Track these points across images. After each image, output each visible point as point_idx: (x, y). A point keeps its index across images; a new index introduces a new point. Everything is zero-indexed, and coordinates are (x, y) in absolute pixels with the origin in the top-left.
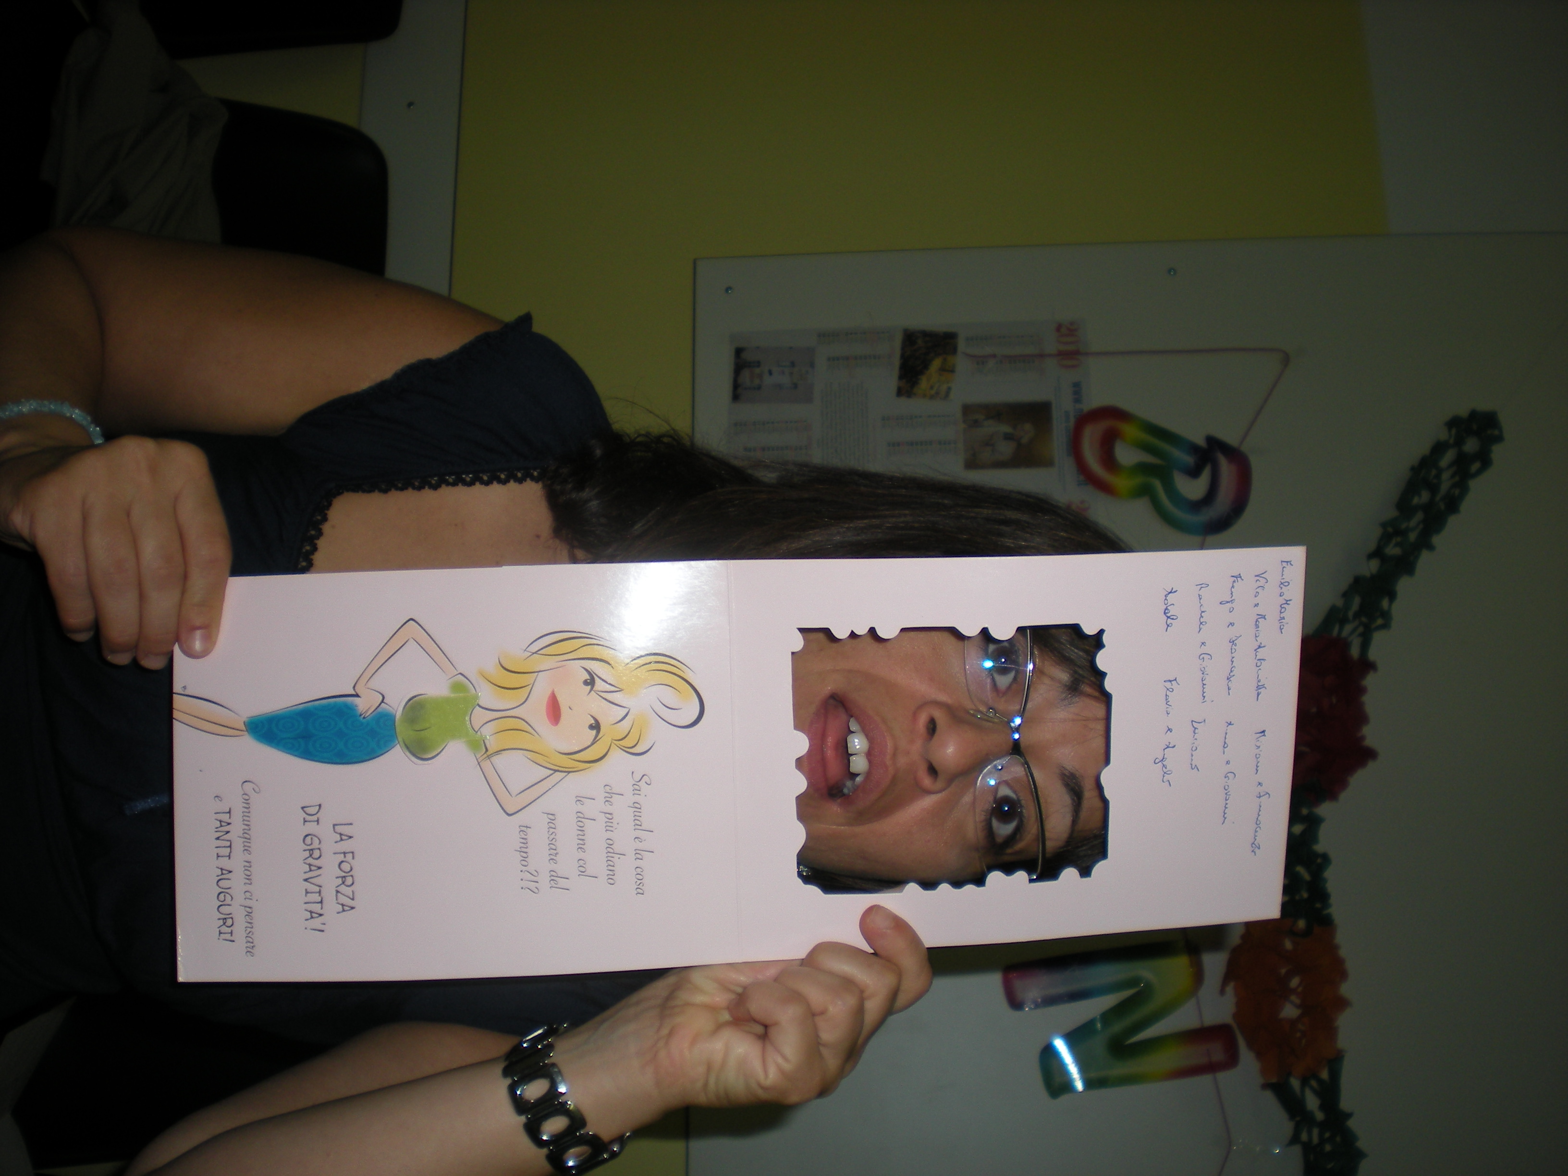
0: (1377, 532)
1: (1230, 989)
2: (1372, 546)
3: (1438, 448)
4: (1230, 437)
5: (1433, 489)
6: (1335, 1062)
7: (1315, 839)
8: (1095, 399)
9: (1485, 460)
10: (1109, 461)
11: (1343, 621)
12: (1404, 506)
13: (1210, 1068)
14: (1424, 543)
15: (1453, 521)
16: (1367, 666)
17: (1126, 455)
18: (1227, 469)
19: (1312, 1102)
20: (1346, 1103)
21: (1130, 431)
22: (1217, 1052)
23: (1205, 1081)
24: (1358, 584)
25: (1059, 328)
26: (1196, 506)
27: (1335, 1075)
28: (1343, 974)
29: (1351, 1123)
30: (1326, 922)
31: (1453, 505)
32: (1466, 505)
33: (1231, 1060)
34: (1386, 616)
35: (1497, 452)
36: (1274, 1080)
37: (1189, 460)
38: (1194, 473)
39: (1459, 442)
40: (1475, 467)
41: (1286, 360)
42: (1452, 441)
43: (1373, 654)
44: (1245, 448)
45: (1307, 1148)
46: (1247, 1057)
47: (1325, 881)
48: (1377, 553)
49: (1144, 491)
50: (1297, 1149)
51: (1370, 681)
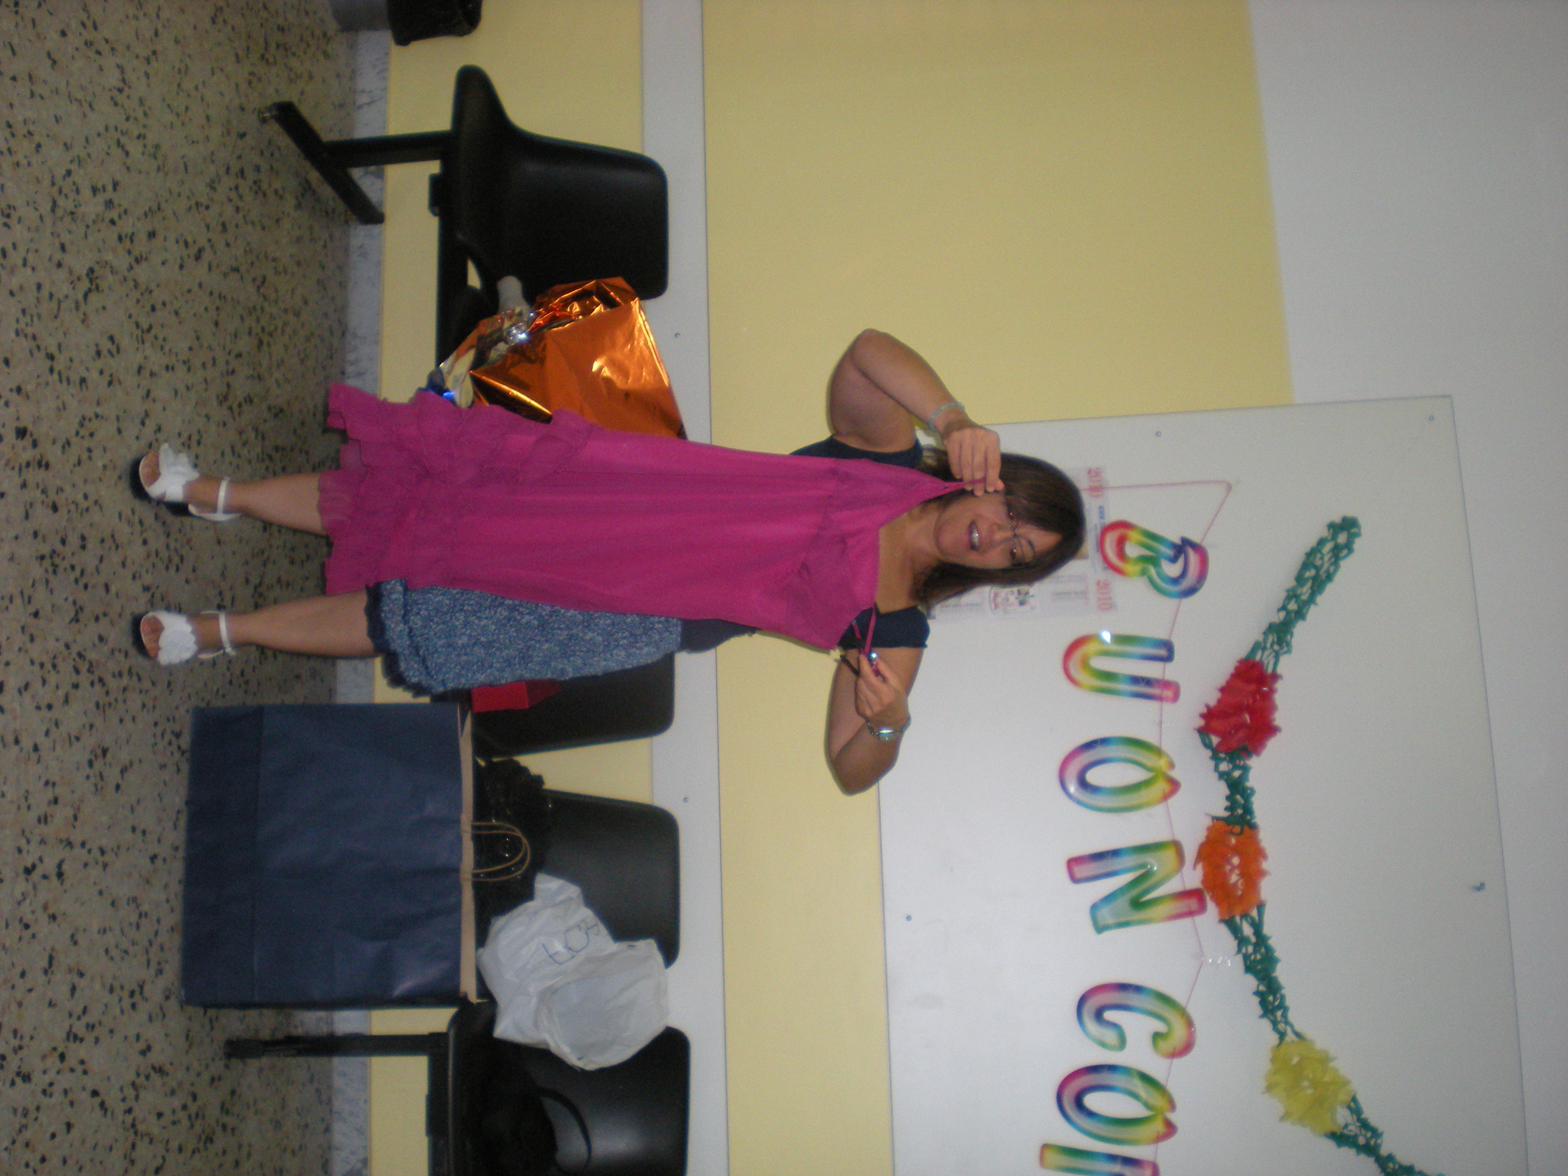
0: (1283, 595)
1: (1200, 867)
2: (1280, 604)
3: (1322, 542)
4: (1195, 538)
5: (1318, 569)
6: (1261, 907)
7: (1247, 780)
8: (1112, 517)
9: (1349, 547)
10: (1121, 554)
11: (1264, 649)
12: (1300, 579)
13: (1190, 914)
14: (1311, 600)
15: (1330, 588)
16: (1275, 677)
17: (1132, 550)
18: (1193, 557)
19: (1247, 930)
20: (1267, 930)
21: (1134, 536)
22: (1193, 903)
23: (1186, 922)
24: (1272, 628)
25: (1089, 472)
26: (1175, 581)
27: (1260, 914)
28: (1265, 857)
29: (1271, 942)
30: (1253, 827)
31: (1329, 577)
32: (1339, 577)
33: (1202, 909)
34: (1289, 645)
35: (1358, 544)
36: (1227, 918)
37: (1170, 552)
38: (1173, 560)
39: (1334, 537)
40: (1345, 552)
41: (1229, 488)
42: (1330, 538)
43: (1279, 670)
44: (1205, 544)
45: (1246, 957)
46: (1212, 908)
47: (1252, 803)
48: (1284, 608)
49: (1144, 573)
50: (1240, 958)
51: (1279, 685)
